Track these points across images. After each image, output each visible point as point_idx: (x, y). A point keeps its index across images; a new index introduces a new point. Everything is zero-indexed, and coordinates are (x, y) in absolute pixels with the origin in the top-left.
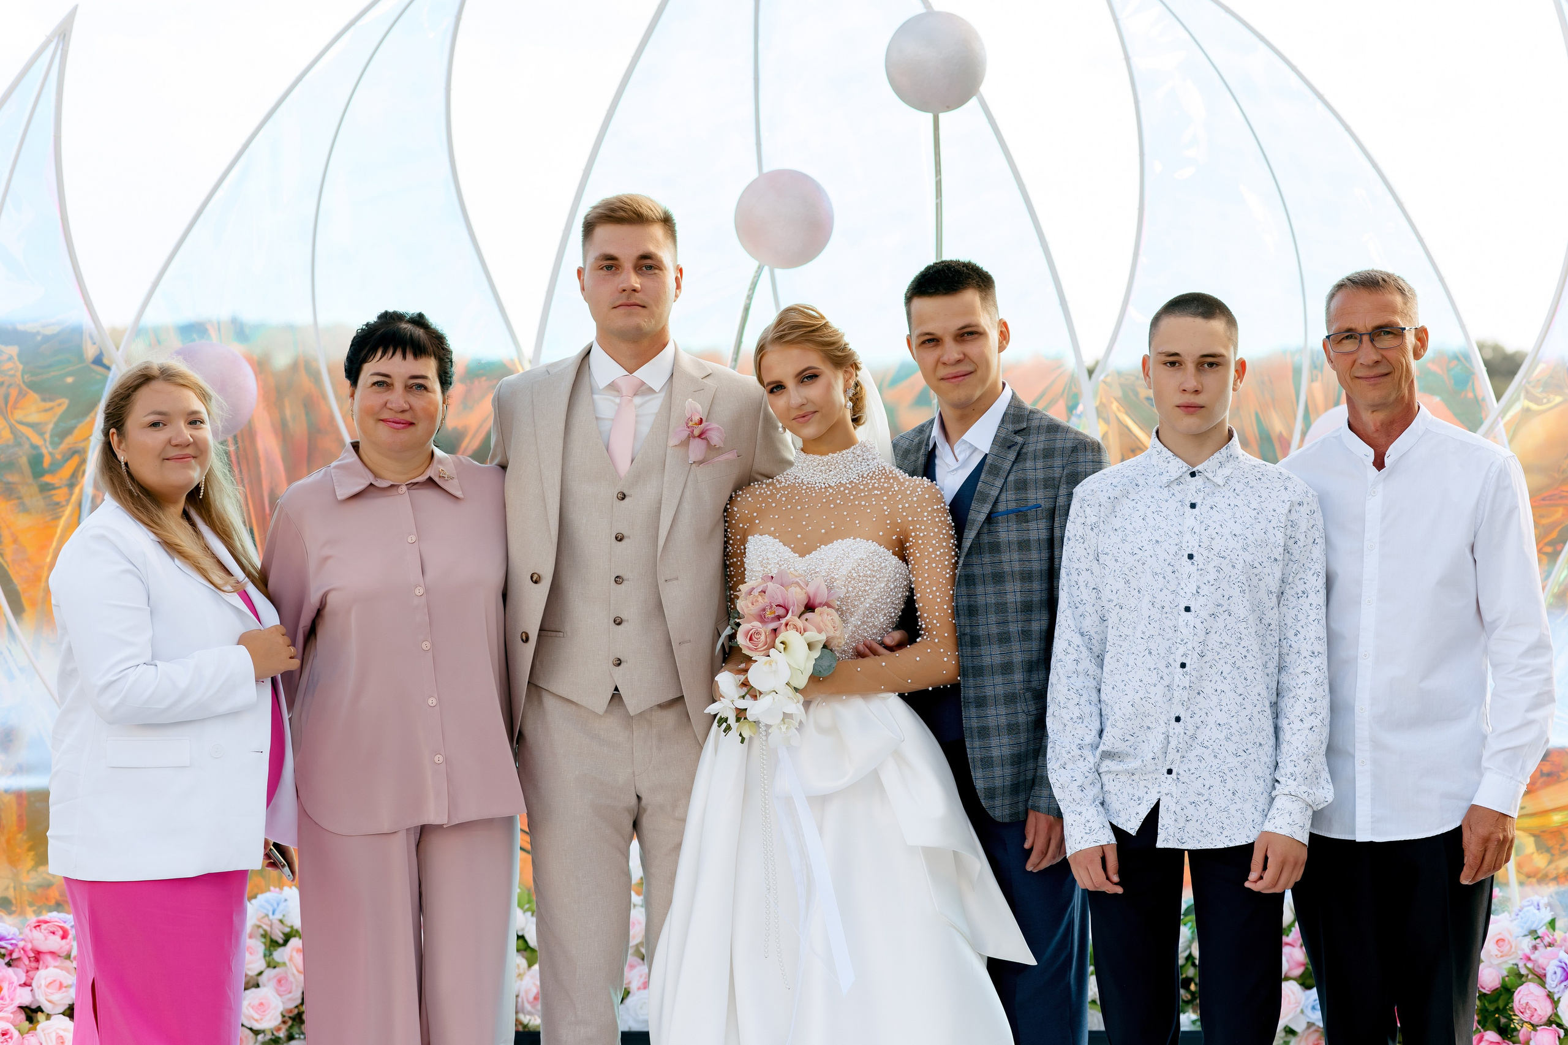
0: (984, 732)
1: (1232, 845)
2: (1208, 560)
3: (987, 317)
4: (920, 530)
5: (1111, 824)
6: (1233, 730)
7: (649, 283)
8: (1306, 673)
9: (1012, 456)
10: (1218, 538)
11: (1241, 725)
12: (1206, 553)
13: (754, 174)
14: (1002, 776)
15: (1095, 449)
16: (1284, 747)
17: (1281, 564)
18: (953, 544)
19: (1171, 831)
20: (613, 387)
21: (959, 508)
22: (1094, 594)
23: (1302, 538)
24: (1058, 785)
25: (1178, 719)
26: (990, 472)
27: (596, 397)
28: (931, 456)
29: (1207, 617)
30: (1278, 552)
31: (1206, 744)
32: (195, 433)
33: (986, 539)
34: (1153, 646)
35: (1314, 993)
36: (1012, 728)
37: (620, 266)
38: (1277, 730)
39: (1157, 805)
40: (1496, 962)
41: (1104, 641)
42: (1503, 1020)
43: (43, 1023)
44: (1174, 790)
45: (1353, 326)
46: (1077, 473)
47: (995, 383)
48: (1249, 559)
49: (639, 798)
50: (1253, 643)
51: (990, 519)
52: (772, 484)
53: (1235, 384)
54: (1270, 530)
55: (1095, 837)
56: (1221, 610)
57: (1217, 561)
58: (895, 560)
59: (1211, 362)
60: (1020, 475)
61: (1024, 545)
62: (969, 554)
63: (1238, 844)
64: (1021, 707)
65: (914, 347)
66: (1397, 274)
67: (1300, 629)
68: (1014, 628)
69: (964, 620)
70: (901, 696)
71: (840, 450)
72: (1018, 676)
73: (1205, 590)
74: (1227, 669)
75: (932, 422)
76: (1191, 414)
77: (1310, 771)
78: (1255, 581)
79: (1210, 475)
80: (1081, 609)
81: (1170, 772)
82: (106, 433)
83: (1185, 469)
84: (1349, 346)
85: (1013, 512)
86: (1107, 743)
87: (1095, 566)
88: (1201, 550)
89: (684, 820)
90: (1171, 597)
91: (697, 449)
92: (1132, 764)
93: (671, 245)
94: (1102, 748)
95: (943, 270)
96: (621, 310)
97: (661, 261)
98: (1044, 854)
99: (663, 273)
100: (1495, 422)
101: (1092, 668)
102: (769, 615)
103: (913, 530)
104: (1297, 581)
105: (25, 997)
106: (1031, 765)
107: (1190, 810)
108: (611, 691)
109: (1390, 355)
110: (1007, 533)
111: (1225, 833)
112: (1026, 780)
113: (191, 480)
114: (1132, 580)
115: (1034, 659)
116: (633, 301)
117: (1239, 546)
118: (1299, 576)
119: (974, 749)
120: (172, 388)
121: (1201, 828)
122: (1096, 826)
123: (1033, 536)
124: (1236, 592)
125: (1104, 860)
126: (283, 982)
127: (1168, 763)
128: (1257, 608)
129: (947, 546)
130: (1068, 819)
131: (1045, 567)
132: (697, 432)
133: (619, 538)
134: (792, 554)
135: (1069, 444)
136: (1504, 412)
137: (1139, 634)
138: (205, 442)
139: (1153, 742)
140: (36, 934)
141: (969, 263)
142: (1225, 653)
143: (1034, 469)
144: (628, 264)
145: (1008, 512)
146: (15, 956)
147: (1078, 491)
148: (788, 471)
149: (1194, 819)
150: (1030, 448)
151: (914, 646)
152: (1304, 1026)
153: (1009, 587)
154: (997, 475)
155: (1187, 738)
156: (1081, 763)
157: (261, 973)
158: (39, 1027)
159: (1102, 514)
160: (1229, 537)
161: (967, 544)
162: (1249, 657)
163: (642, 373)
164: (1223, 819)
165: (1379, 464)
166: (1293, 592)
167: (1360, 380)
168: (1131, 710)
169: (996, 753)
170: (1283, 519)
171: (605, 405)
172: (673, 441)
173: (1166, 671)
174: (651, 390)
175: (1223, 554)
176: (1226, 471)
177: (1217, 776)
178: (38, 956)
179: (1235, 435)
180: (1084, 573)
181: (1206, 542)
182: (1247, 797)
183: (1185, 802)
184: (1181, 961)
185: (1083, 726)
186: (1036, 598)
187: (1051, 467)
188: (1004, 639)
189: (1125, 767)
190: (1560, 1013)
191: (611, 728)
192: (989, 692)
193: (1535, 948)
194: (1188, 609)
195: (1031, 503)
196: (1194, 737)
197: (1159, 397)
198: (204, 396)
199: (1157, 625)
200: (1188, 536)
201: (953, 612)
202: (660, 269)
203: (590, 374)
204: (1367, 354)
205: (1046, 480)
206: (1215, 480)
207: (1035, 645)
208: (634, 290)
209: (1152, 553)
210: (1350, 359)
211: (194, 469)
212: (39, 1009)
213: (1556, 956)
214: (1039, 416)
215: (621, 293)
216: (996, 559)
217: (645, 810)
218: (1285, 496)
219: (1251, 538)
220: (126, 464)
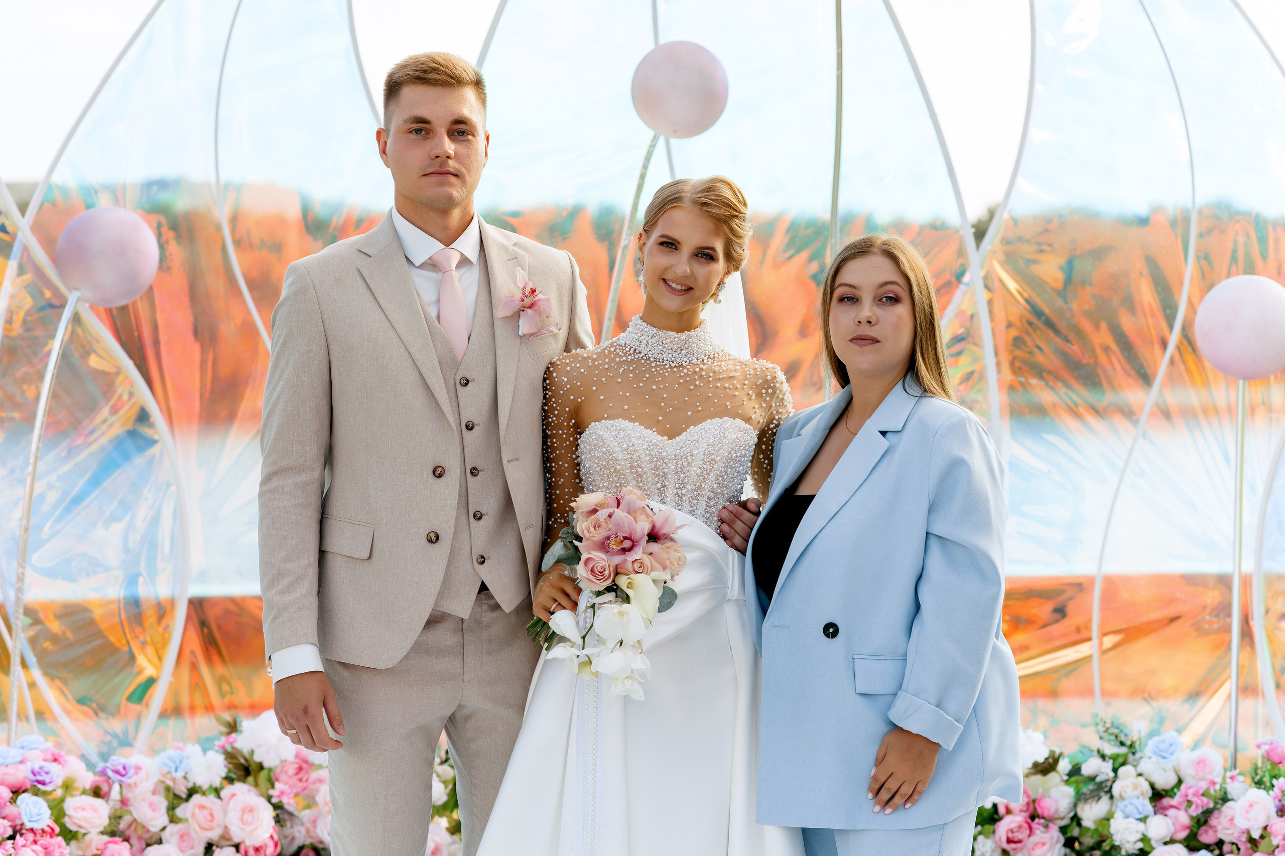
7: (462, 149)
13: (651, 47)
37: (432, 130)
96: (433, 179)
97: (474, 128)
99: (476, 140)
102: (614, 546)
116: (445, 168)
126: (185, 838)
133: (470, 427)
134: (658, 438)
144: (441, 128)
157: (164, 829)
172: (502, 313)
202: (474, 136)
208: (448, 157)
215: (433, 159)
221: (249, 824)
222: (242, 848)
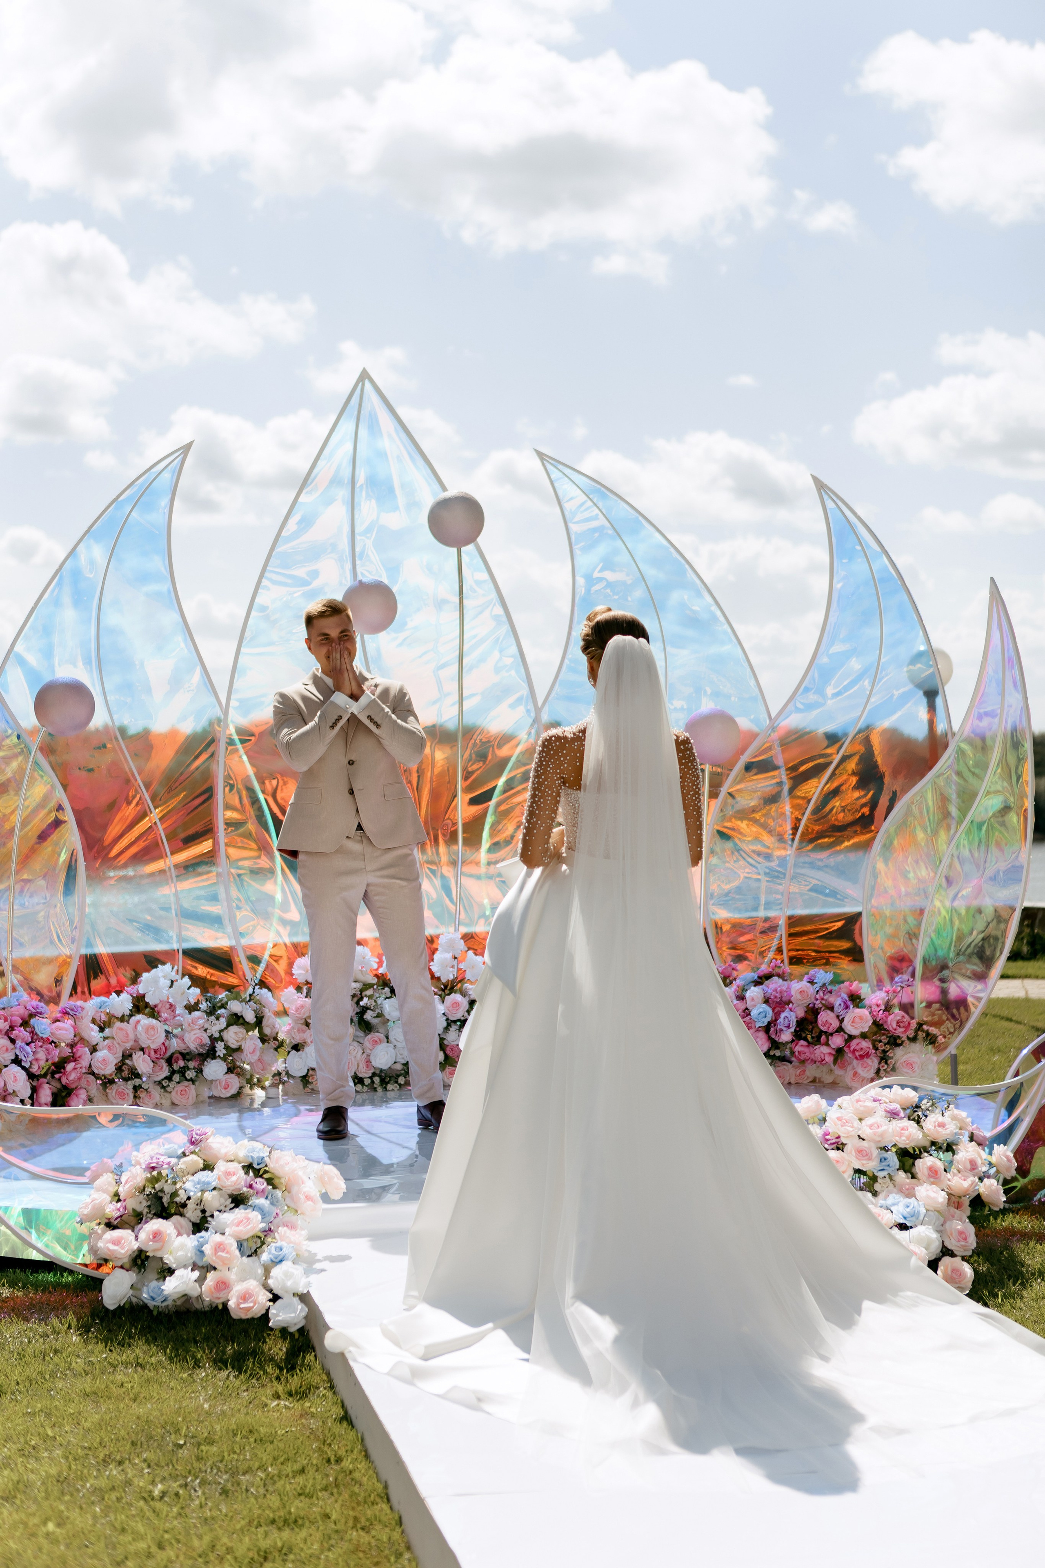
190: (843, 1027)
213: (838, 996)
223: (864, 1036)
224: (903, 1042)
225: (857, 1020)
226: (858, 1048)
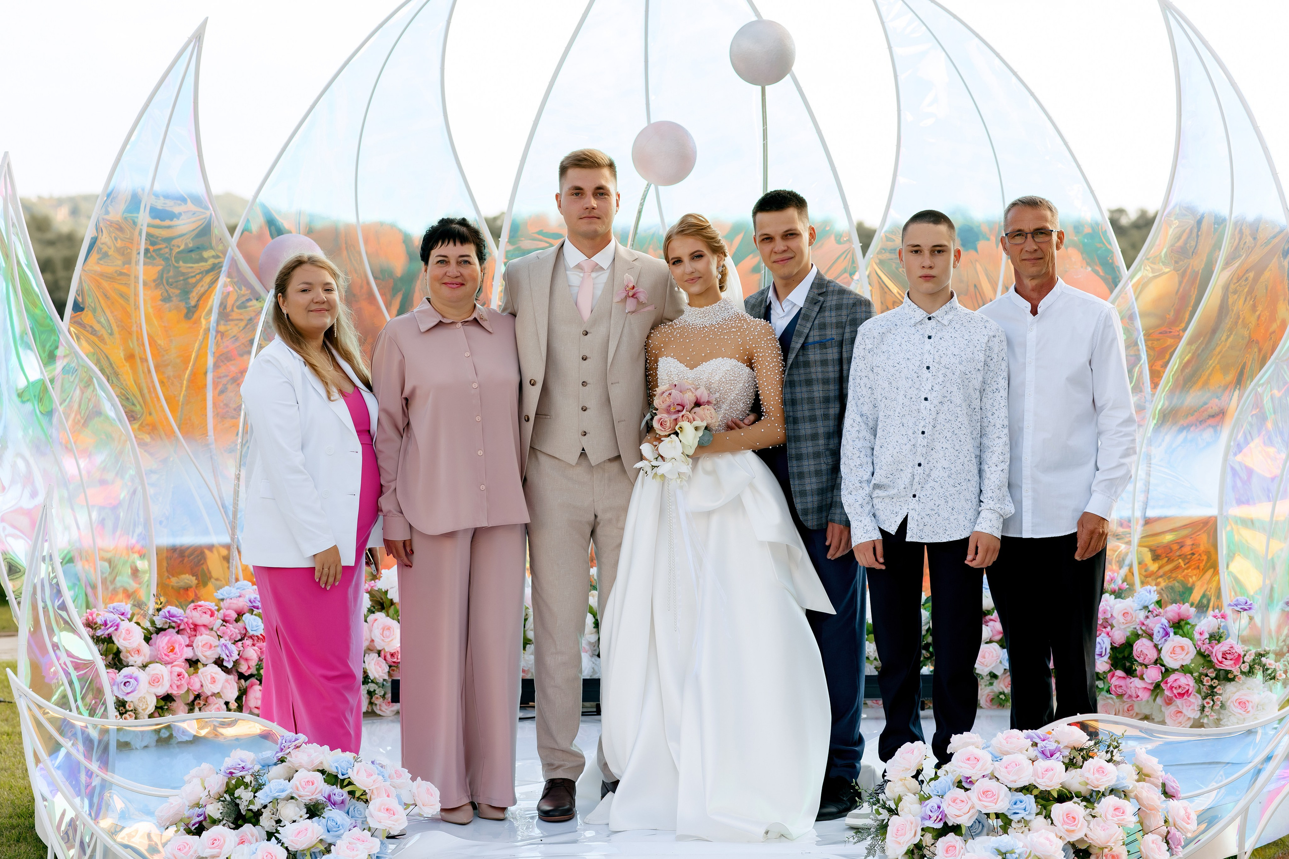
0: (801, 475)
1: (951, 540)
2: (938, 370)
3: (802, 225)
4: (760, 352)
5: (880, 528)
6: (952, 472)
7: (602, 203)
8: (999, 438)
9: (817, 309)
10: (944, 357)
11: (957, 468)
12: (937, 366)
13: (645, 124)
14: (812, 501)
15: (868, 304)
16: (986, 482)
17: (982, 372)
18: (781, 359)
19: (915, 531)
20: (579, 267)
21: (785, 339)
22: (870, 391)
23: (995, 356)
24: (847, 504)
25: (920, 465)
26: (803, 319)
27: (568, 272)
28: (768, 308)
29: (938, 404)
30: (980, 366)
31: (936, 479)
32: (329, 296)
33: (801, 359)
34: (904, 421)
35: (1005, 650)
36: (818, 473)
37: (584, 193)
38: (980, 472)
39: (907, 516)
40: (1123, 627)
41: (876, 420)
42: (1128, 664)
43: (202, 670)
44: (917, 507)
45: (1022, 228)
46: (856, 319)
47: (807, 264)
48: (963, 369)
49: (596, 516)
50: (964, 419)
51: (804, 347)
52: (672, 325)
53: (954, 264)
54: (976, 352)
55: (869, 535)
56: (946, 399)
57: (943, 371)
58: (748, 370)
59: (939, 250)
60: (822, 320)
61: (824, 363)
62: (791, 368)
63: (955, 539)
64: (823, 460)
65: (757, 242)
66: (1047, 199)
67: (995, 411)
68: (819, 413)
69: (789, 408)
70: (754, 451)
71: (711, 305)
72: (821, 442)
73: (936, 388)
74: (949, 435)
75: (769, 288)
76: (928, 281)
77: (1001, 495)
78: (966, 382)
79: (940, 319)
80: (862, 400)
81: (914, 496)
82: (276, 296)
83: (925, 315)
84: (1019, 240)
85: (817, 342)
86: (876, 480)
87: (871, 375)
88: (934, 364)
89: (623, 529)
90: (916, 392)
91: (631, 304)
92: (892, 492)
93: (614, 181)
94: (873, 482)
95: (775, 196)
96: (585, 221)
97: (609, 191)
98: (838, 548)
99: (610, 197)
100: (1126, 284)
101: (869, 436)
102: (672, 410)
103: (756, 353)
104: (993, 383)
105: (189, 653)
106: (829, 495)
107: (927, 519)
108: (580, 451)
109: (1043, 246)
110: (814, 355)
111: (947, 533)
112: (826, 504)
113: (325, 324)
114: (893, 382)
115: (831, 431)
116: (592, 215)
117: (957, 362)
118: (994, 380)
119: (795, 485)
120: (315, 269)
121: (933, 530)
122: (870, 528)
123: (830, 357)
124: (955, 389)
125: (874, 549)
127: (913, 491)
128: (967, 398)
129: (777, 361)
130: (853, 524)
131: (837, 375)
132: (631, 294)
133: (584, 359)
134: (686, 368)
135: (851, 301)
136: (1131, 277)
137: (897, 414)
138: (334, 301)
139: (905, 478)
140: (195, 613)
141: (792, 192)
142: (948, 425)
143: (830, 317)
144: (589, 192)
145: (814, 343)
146: (181, 627)
147: (861, 329)
148: (681, 317)
149: (929, 525)
150: (828, 304)
151: (760, 422)
152: (1002, 671)
153: (815, 388)
154: (808, 320)
155: (925, 476)
156: (861, 491)
158: (200, 671)
159: (875, 343)
160: (951, 356)
161: (790, 362)
162: (963, 428)
163: (596, 258)
164: (946, 524)
165: (1034, 312)
166: (990, 389)
167: (1026, 262)
168: (891, 459)
169: (808, 488)
170: (984, 346)
171: (574, 278)
172: (616, 299)
173: (914, 436)
174: (602, 269)
175: (947, 366)
176: (950, 317)
177: (942, 499)
178: (195, 627)
179: (955, 295)
180: (864, 378)
181: (937, 360)
182: (960, 511)
183: (923, 514)
184: (924, 633)
185: (862, 470)
186: (832, 394)
187: (840, 315)
188: (813, 419)
189: (888, 493)
190: (1162, 657)
191: (580, 472)
192: (804, 451)
193: (1147, 617)
194: (926, 399)
195: (828, 337)
196: (929, 475)
197: (909, 272)
198: (334, 275)
199: (907, 409)
200: (926, 356)
201: (782, 401)
202: (608, 195)
203: (564, 259)
204: (1030, 245)
205: (837, 323)
206: (943, 322)
207: (832, 423)
208: (593, 208)
209: (905, 366)
210: (1019, 248)
211: (327, 317)
212: (198, 661)
213: (1159, 621)
214: (833, 284)
215: (585, 210)
216: (808, 371)
217: (599, 524)
218: (985, 332)
219: (964, 357)
220: (287, 315)
221: (388, 637)
222: (382, 653)
223: (1185, 669)
224: (1235, 676)
225: (1178, 650)
226: (1175, 685)
